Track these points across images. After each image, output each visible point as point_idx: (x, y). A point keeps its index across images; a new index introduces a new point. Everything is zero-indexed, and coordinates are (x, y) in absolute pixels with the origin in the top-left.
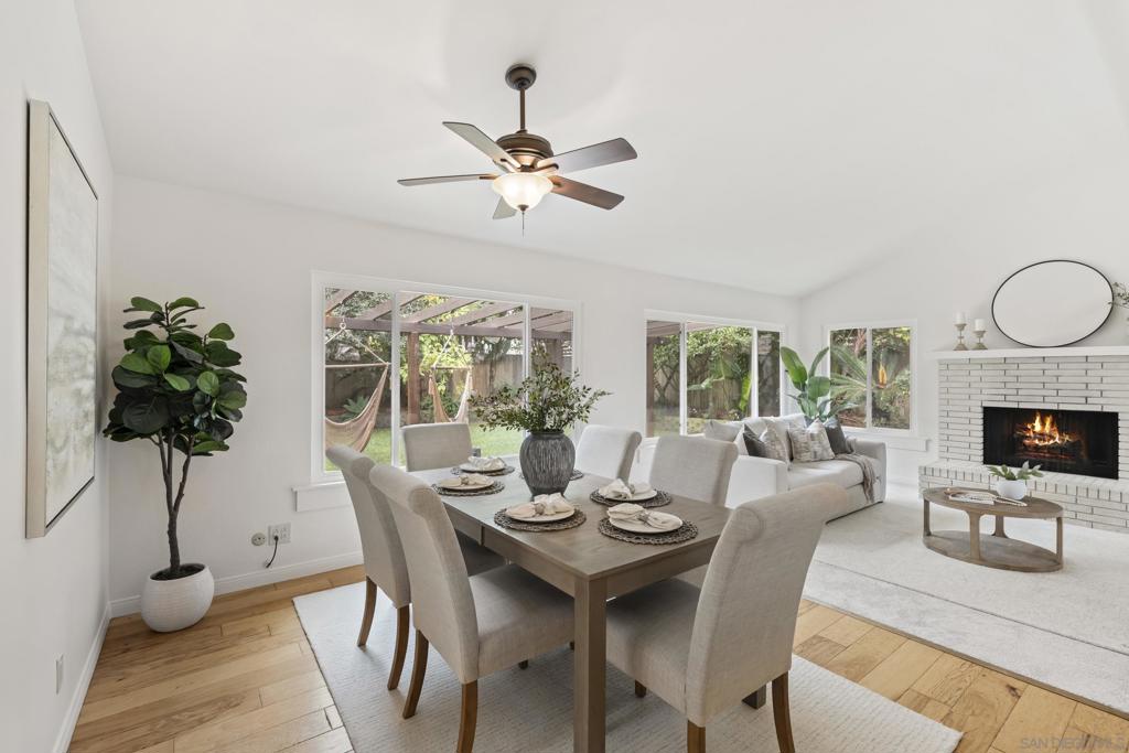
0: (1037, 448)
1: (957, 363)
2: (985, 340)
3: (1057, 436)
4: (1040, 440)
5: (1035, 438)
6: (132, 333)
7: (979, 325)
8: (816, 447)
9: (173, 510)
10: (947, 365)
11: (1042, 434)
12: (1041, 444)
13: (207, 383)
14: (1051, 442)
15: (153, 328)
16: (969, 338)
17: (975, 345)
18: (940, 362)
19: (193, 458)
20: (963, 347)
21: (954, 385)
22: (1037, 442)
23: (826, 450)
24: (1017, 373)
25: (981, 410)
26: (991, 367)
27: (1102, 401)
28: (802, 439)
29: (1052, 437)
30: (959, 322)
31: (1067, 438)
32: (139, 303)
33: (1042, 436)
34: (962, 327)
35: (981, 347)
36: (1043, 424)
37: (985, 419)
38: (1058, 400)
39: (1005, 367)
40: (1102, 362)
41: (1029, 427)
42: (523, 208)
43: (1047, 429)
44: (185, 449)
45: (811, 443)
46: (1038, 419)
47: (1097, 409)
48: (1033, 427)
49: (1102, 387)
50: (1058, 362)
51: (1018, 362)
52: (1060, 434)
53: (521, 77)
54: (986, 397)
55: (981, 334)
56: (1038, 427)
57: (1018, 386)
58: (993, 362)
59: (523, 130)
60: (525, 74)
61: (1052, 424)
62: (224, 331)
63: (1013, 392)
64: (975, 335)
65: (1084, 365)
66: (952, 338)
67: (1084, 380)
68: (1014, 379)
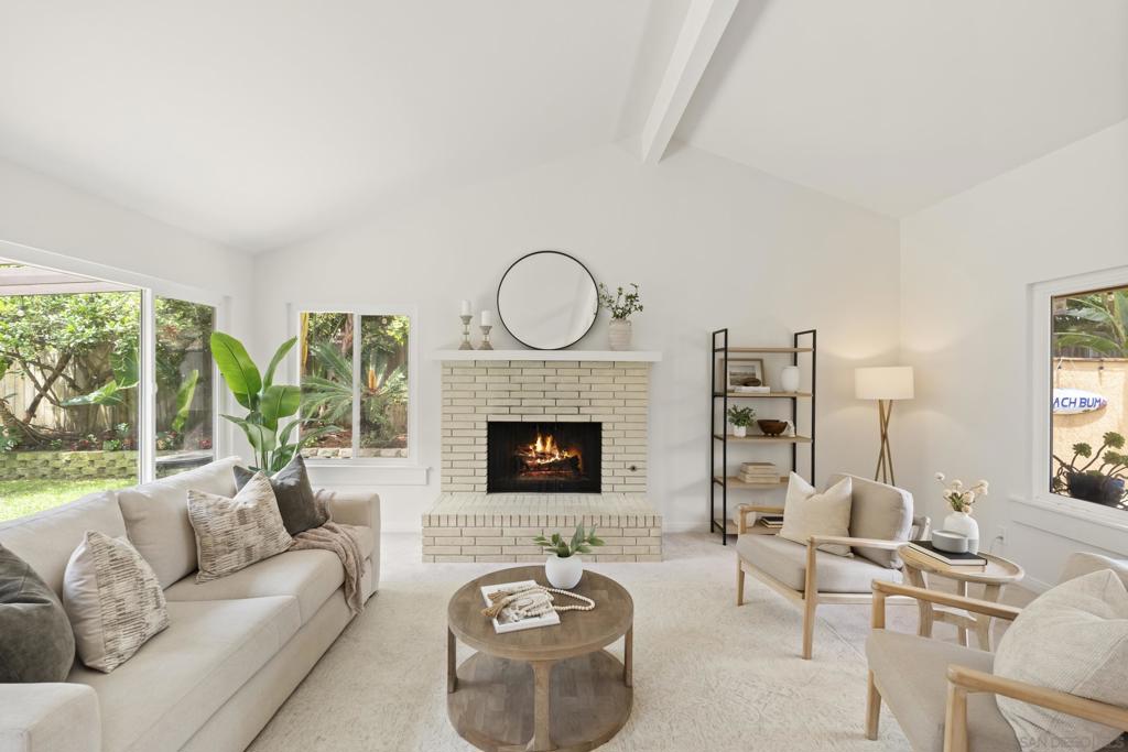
0: (539, 467)
1: (463, 366)
2: (493, 337)
3: (557, 454)
4: (541, 458)
5: (537, 458)
7: (485, 320)
10: (451, 368)
11: (543, 454)
12: (543, 462)
14: (553, 459)
16: (476, 336)
17: (480, 344)
18: (445, 364)
20: (467, 346)
21: (458, 394)
22: (539, 461)
23: (274, 536)
24: (522, 379)
25: (485, 426)
26: (496, 372)
27: (591, 411)
29: (552, 455)
30: (464, 314)
31: (566, 455)
33: (543, 455)
34: (467, 319)
35: (487, 347)
36: (544, 444)
37: (489, 436)
38: (556, 410)
39: (510, 372)
40: (593, 366)
41: (531, 447)
43: (548, 447)
45: (239, 530)
46: (539, 440)
47: (586, 419)
48: (535, 448)
49: (591, 395)
50: (558, 366)
51: (523, 366)
52: (560, 451)
54: (490, 410)
55: (487, 329)
56: (539, 446)
57: (522, 395)
58: (497, 366)
61: (552, 443)
63: (517, 402)
64: (481, 331)
65: (578, 372)
66: (457, 333)
67: (577, 387)
68: (517, 387)
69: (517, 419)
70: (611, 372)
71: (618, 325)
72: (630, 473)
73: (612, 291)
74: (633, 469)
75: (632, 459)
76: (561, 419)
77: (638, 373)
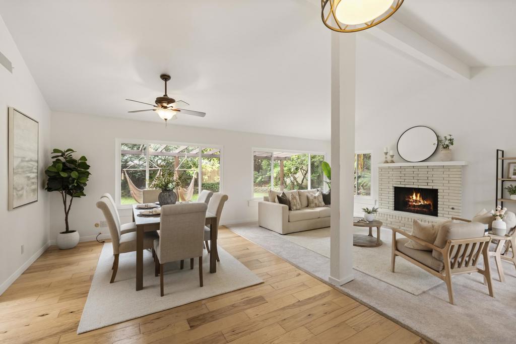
0: (414, 206)
1: (385, 168)
2: (394, 159)
6: (55, 160)
7: (391, 153)
8: (316, 202)
9: (67, 214)
10: (381, 169)
12: (416, 204)
13: (74, 175)
14: (420, 204)
15: (61, 158)
16: (389, 159)
17: (390, 161)
18: (379, 168)
19: (74, 198)
20: (387, 162)
21: (384, 177)
22: (414, 203)
23: (321, 203)
24: (405, 173)
25: (393, 188)
26: (396, 170)
27: (433, 184)
28: (311, 198)
29: (420, 202)
30: (385, 152)
31: (426, 202)
32: (56, 151)
33: (416, 201)
34: (386, 153)
35: (393, 162)
36: (416, 196)
37: (395, 192)
38: (418, 184)
39: (400, 170)
40: (433, 168)
41: (411, 197)
42: (166, 119)
43: (418, 199)
44: (71, 195)
45: (314, 200)
46: (414, 194)
47: (431, 188)
48: (413, 197)
49: (433, 179)
50: (419, 168)
51: (405, 168)
52: (423, 201)
53: (165, 77)
54: (394, 183)
55: (392, 156)
57: (405, 178)
58: (396, 168)
59: (166, 95)
60: (166, 77)
61: (420, 196)
62: (84, 158)
63: (403, 180)
65: (427, 170)
66: (383, 158)
67: (427, 175)
68: (403, 175)
69: (403, 186)
70: (442, 170)
71: (444, 151)
72: (452, 210)
73: (443, 138)
74: (453, 209)
75: (452, 205)
76: (420, 187)
77: (455, 170)
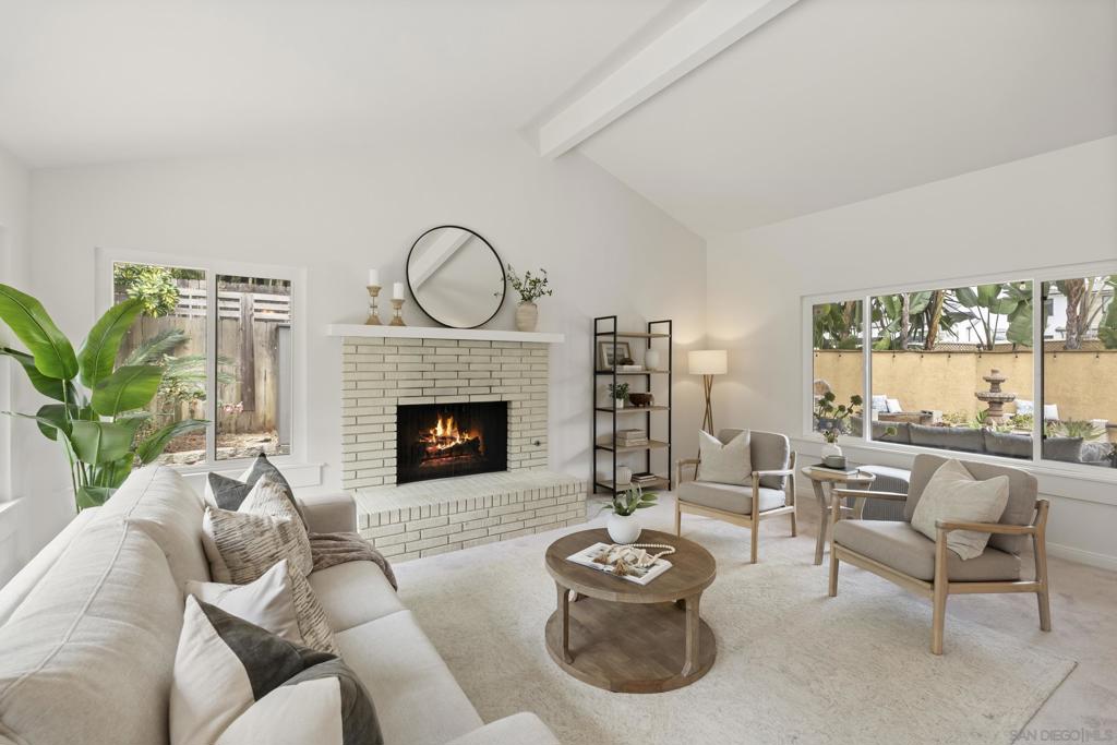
0: (439, 453)
1: (370, 343)
2: (402, 313)
3: (458, 437)
4: (442, 443)
5: (437, 444)
10: (356, 345)
11: (444, 438)
12: (444, 447)
14: (453, 444)
16: (386, 310)
17: (390, 319)
18: (348, 341)
20: (373, 321)
21: (364, 376)
22: (439, 447)
24: (435, 359)
25: (395, 410)
26: (409, 351)
27: (501, 390)
29: (453, 439)
30: (373, 282)
31: (467, 437)
33: (443, 440)
34: (375, 291)
35: (399, 322)
36: (445, 427)
38: (470, 391)
39: (423, 351)
40: (503, 346)
41: (431, 432)
43: (449, 432)
46: (440, 422)
47: (497, 398)
48: (435, 432)
49: (502, 375)
50: (471, 345)
51: (435, 344)
52: (461, 434)
55: (399, 303)
56: (440, 430)
57: (435, 375)
58: (410, 344)
61: (453, 425)
63: (431, 383)
64: (392, 305)
65: (489, 352)
66: (363, 307)
67: (489, 367)
68: (431, 367)
69: (430, 401)
70: (519, 352)
71: (526, 307)
72: (535, 448)
73: (519, 273)
74: (538, 443)
75: (537, 434)
76: (474, 399)
